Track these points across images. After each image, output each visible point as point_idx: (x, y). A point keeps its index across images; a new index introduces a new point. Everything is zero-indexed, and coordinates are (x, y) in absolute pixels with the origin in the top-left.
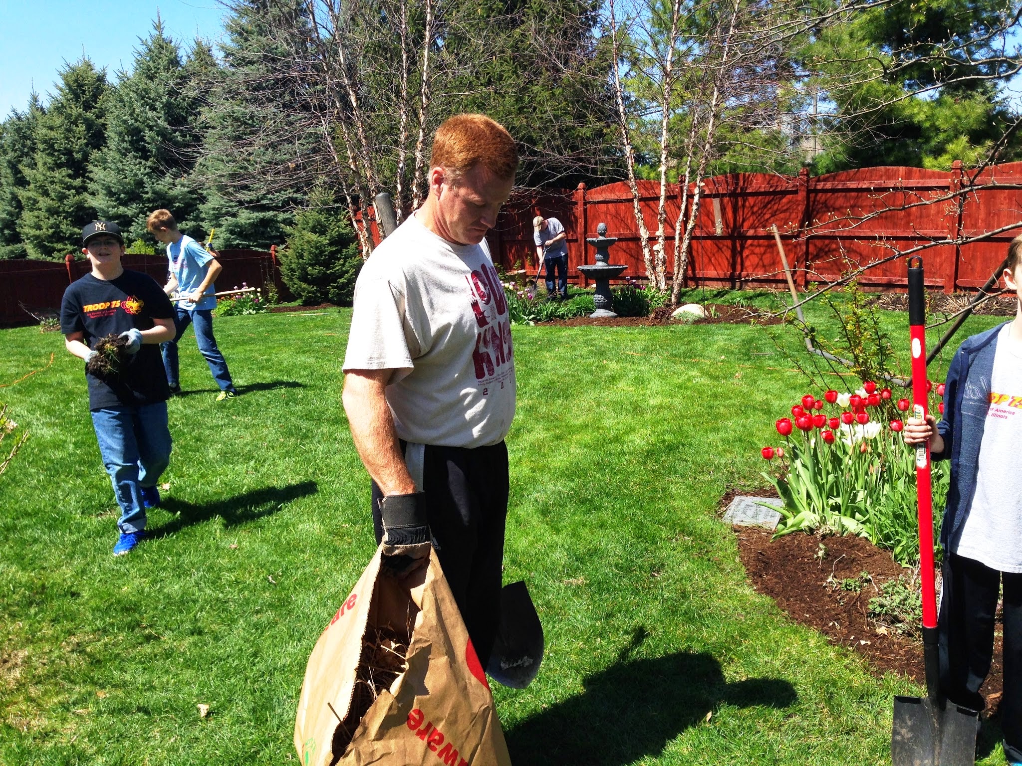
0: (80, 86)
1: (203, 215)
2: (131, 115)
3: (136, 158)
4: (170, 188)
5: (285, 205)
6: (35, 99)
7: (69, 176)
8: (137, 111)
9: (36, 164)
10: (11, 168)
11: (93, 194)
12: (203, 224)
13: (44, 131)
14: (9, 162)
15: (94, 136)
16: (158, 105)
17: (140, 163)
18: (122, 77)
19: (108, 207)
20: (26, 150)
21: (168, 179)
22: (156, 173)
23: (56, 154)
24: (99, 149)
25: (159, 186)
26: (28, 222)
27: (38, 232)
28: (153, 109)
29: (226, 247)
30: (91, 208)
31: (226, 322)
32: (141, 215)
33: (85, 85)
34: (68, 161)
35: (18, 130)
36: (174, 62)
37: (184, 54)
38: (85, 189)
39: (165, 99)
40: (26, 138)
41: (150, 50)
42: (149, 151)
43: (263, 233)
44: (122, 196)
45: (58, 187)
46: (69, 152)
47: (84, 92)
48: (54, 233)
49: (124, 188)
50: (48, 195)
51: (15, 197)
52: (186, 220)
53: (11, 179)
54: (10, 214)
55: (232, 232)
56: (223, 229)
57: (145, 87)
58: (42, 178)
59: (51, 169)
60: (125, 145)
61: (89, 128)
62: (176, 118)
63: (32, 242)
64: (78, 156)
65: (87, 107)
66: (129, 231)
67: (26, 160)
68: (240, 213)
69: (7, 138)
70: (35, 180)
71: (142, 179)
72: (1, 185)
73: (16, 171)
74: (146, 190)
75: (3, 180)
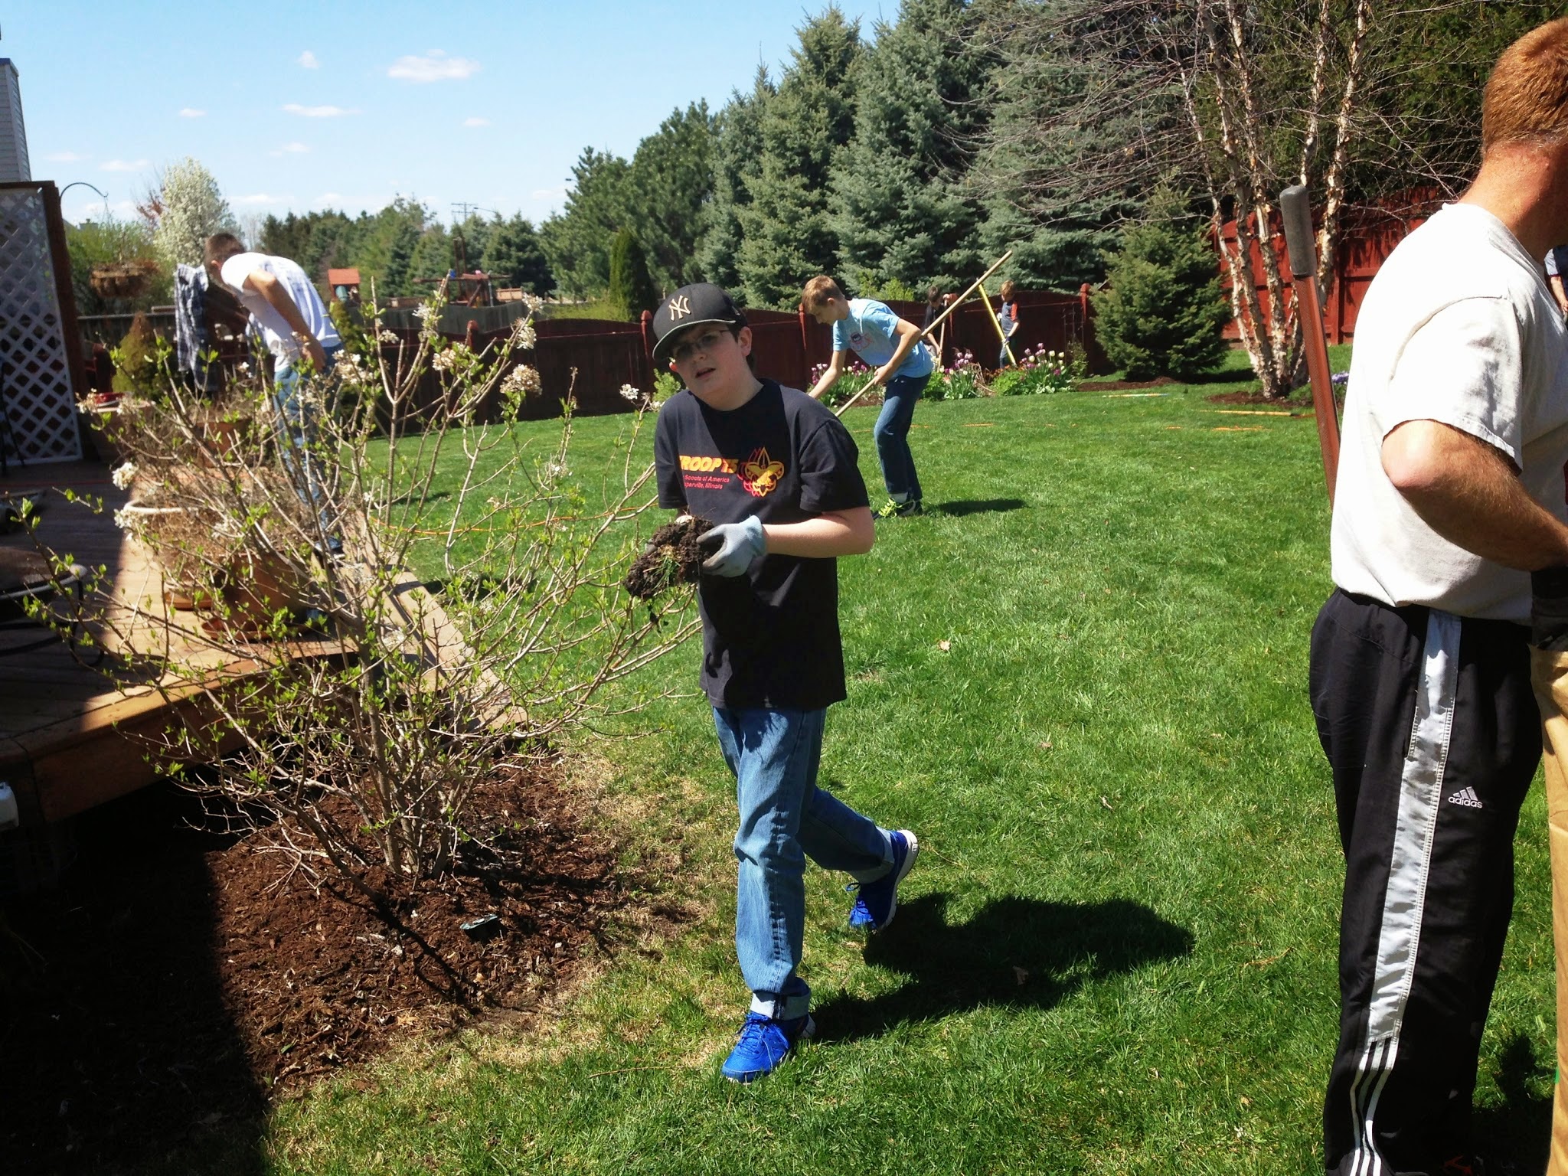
0: (824, 49)
1: (982, 240)
2: (891, 89)
3: (894, 155)
4: (938, 200)
5: (1109, 219)
6: (763, 73)
7: (805, 187)
8: (900, 82)
9: (761, 171)
10: (730, 178)
11: (834, 212)
12: (981, 253)
13: (774, 121)
14: (728, 168)
15: (838, 125)
16: (930, 70)
17: (899, 162)
18: (882, 32)
19: (853, 232)
20: (749, 150)
21: (936, 184)
22: (922, 176)
23: (788, 154)
24: (845, 144)
25: (925, 197)
26: (748, 256)
28: (921, 76)
30: (832, 233)
31: (1012, 404)
32: (897, 242)
33: (830, 47)
34: (803, 163)
35: (740, 121)
36: (956, 1)
38: (823, 205)
39: (939, 60)
40: (749, 132)
42: (912, 143)
43: (1070, 265)
44: (873, 213)
45: (789, 204)
46: (804, 151)
47: (828, 57)
48: (782, 270)
49: (876, 202)
50: (775, 216)
51: (733, 220)
52: (958, 247)
53: (729, 194)
54: (727, 244)
55: (1023, 265)
57: (913, 43)
58: (769, 190)
59: (782, 177)
60: (881, 136)
61: (832, 115)
62: (954, 90)
63: (753, 284)
64: (816, 156)
65: (832, 81)
66: (878, 267)
67: (749, 165)
68: (1037, 232)
69: (726, 133)
70: (761, 194)
71: (901, 187)
72: (717, 202)
73: (737, 182)
74: (906, 203)
75: (719, 195)
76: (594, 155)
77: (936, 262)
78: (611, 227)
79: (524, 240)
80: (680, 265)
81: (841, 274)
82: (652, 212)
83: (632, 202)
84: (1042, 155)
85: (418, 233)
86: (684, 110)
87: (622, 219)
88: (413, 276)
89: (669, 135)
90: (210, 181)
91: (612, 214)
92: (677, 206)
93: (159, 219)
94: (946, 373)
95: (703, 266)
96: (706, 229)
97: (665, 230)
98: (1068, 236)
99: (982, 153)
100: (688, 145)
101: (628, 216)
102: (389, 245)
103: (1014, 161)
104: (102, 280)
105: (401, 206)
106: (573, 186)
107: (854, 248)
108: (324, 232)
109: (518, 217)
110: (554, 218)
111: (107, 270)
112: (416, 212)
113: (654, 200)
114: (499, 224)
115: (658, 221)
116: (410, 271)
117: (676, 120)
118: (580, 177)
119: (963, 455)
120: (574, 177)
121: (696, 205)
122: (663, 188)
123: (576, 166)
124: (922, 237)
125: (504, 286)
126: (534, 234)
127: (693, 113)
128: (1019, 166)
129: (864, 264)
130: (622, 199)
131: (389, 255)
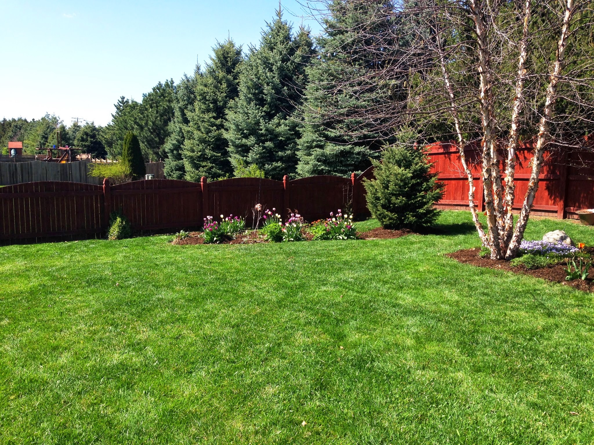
0: (225, 58)
3: (256, 105)
4: (277, 127)
6: (198, 68)
7: (214, 117)
8: (260, 72)
9: (194, 110)
10: (181, 112)
11: (227, 130)
13: (201, 87)
14: (180, 108)
15: (231, 91)
16: (274, 68)
17: (259, 109)
20: (190, 100)
21: (276, 120)
23: (207, 102)
24: (234, 99)
25: (270, 125)
26: (186, 147)
27: (191, 153)
28: (271, 70)
30: (225, 139)
32: (256, 145)
34: (214, 107)
35: (187, 88)
38: (222, 126)
39: (279, 64)
40: (191, 93)
41: (272, 30)
42: (265, 100)
44: (246, 131)
45: (206, 125)
46: (215, 101)
47: (227, 61)
48: (201, 155)
49: (247, 126)
51: (181, 131)
52: (285, 149)
53: (180, 119)
57: (267, 55)
58: (198, 118)
59: (203, 112)
61: (228, 86)
64: (220, 104)
65: (229, 72)
67: (189, 107)
69: (180, 93)
70: (193, 119)
71: (259, 120)
72: (175, 122)
73: (183, 115)
74: (261, 127)
75: (176, 120)
76: (125, 100)
77: (274, 156)
83: (138, 120)
85: (54, 129)
86: (163, 83)
87: (132, 128)
89: (156, 93)
92: (157, 123)
95: (166, 150)
96: (169, 134)
100: (164, 97)
101: (136, 126)
102: (40, 132)
105: (48, 117)
108: (16, 126)
109: (92, 124)
113: (147, 120)
117: (159, 87)
121: (166, 123)
122: (152, 115)
124: (269, 144)
127: (167, 85)
129: (240, 155)
131: (40, 137)
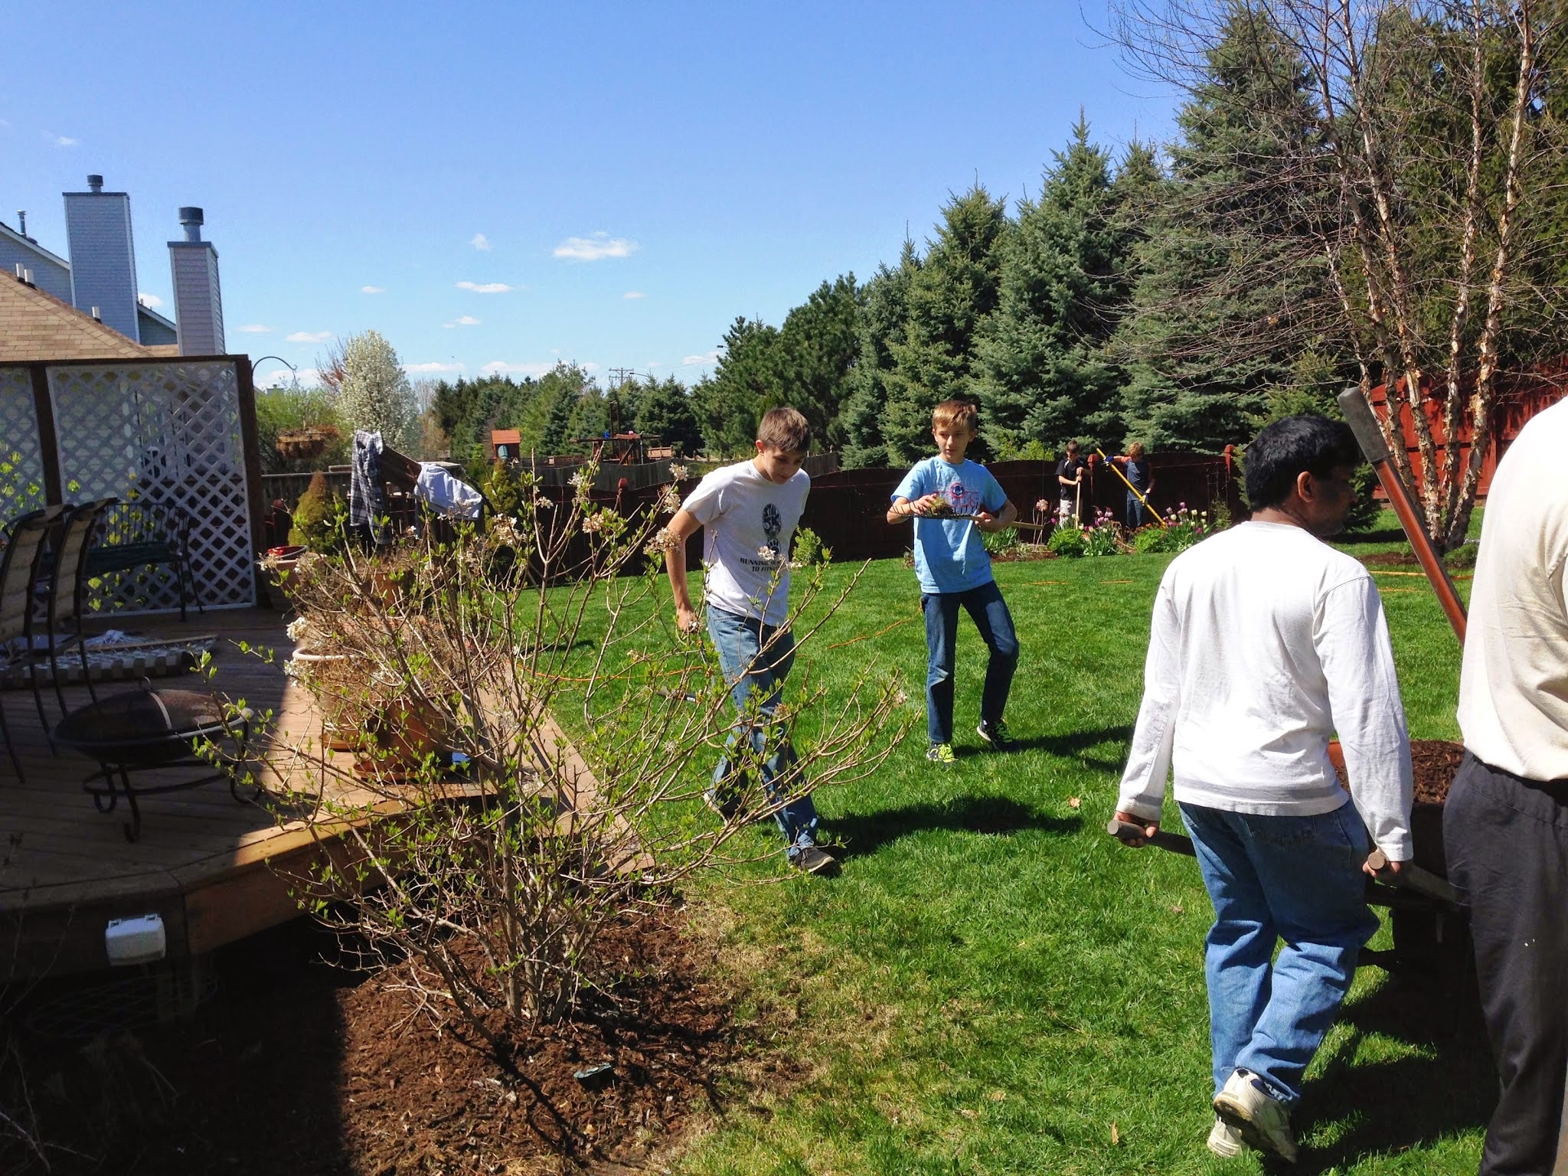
0: (969, 227)
1: (1125, 402)
2: (1034, 262)
3: (1036, 323)
4: (1081, 364)
5: (1253, 383)
6: (909, 249)
7: (948, 353)
8: (1043, 256)
9: (906, 338)
10: (875, 345)
11: (976, 376)
12: (1123, 415)
13: (919, 292)
14: (873, 336)
15: (981, 296)
16: (1072, 245)
17: (1042, 330)
18: (1026, 210)
19: (995, 395)
20: (894, 319)
21: (1078, 351)
22: (1064, 342)
23: (932, 322)
24: (989, 314)
25: (1066, 362)
26: (892, 417)
27: (904, 431)
28: (1065, 250)
29: (1155, 448)
31: (1152, 561)
32: (1038, 405)
33: (975, 224)
34: (946, 331)
35: (886, 293)
36: (1099, 181)
37: (1115, 168)
38: (965, 369)
39: (1082, 235)
40: (895, 302)
41: (1067, 167)
42: (1055, 312)
43: (1213, 425)
44: (1015, 377)
45: (932, 368)
46: (948, 320)
47: (973, 235)
49: (1018, 366)
50: (919, 380)
51: (877, 384)
52: (1100, 409)
53: (874, 360)
54: (870, 406)
55: (1165, 426)
56: (1153, 421)
57: (1056, 220)
58: (914, 356)
59: (926, 344)
60: (1023, 305)
61: (976, 285)
62: (1095, 263)
63: (895, 443)
64: (960, 324)
65: (976, 255)
66: (1020, 428)
67: (894, 333)
68: (1180, 397)
69: (872, 304)
70: (905, 359)
71: (1042, 353)
72: (862, 367)
73: (881, 348)
74: (1047, 367)
75: (864, 361)
76: (746, 324)
77: (1078, 423)
78: (759, 389)
79: (675, 403)
80: (825, 425)
81: (983, 435)
82: (799, 376)
83: (780, 367)
84: (1185, 322)
85: (577, 397)
86: (832, 282)
87: (770, 384)
88: (570, 436)
89: (818, 306)
90: (389, 352)
91: (760, 378)
92: (823, 370)
93: (340, 386)
94: (1085, 531)
95: (846, 426)
96: (851, 392)
97: (811, 393)
98: (1212, 399)
99: (1126, 320)
100: (836, 315)
101: (776, 380)
102: (549, 408)
103: (1157, 328)
104: (288, 444)
105: (562, 372)
106: (723, 353)
107: (996, 410)
108: (490, 397)
109: (671, 381)
110: (705, 382)
111: (291, 436)
112: (576, 377)
113: (801, 366)
114: (653, 387)
115: (804, 384)
116: (567, 432)
117: (825, 292)
118: (731, 345)
119: (1100, 612)
120: (725, 344)
121: (842, 370)
122: (810, 354)
123: (728, 334)
124: (1064, 400)
125: (655, 445)
126: (686, 397)
127: (841, 286)
128: (1161, 334)
129: (1006, 426)
130: (770, 365)
131: (548, 417)
